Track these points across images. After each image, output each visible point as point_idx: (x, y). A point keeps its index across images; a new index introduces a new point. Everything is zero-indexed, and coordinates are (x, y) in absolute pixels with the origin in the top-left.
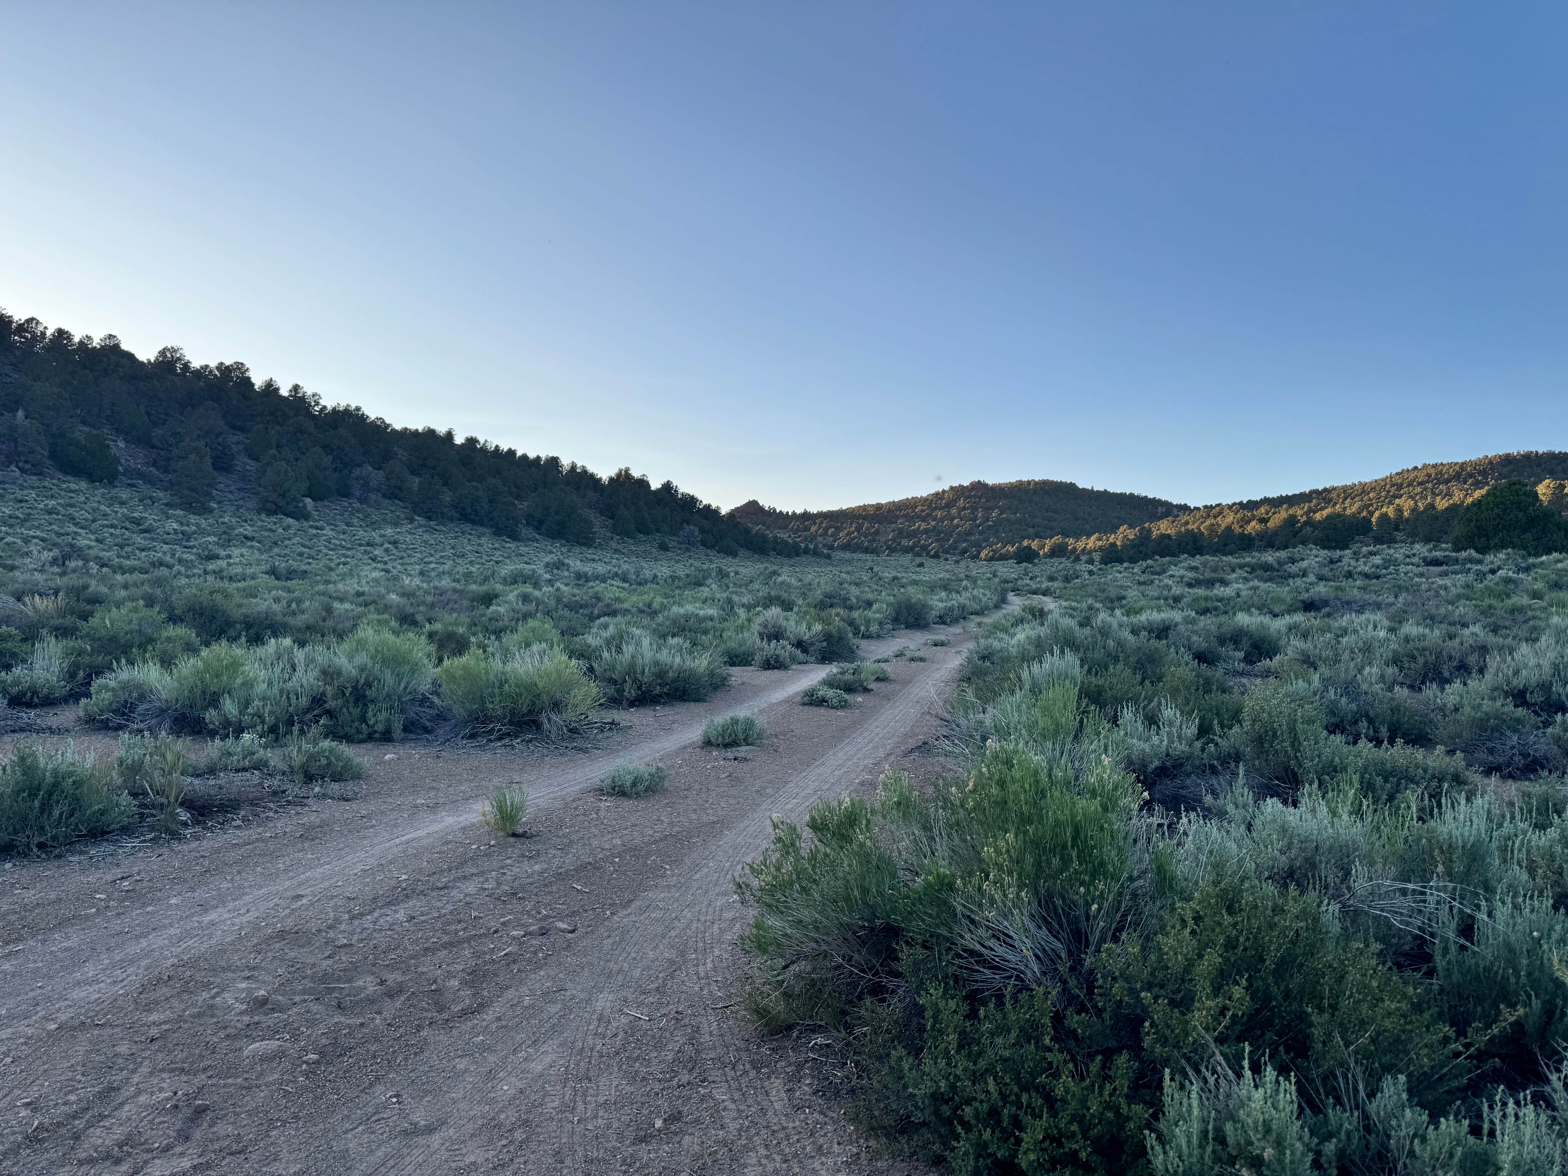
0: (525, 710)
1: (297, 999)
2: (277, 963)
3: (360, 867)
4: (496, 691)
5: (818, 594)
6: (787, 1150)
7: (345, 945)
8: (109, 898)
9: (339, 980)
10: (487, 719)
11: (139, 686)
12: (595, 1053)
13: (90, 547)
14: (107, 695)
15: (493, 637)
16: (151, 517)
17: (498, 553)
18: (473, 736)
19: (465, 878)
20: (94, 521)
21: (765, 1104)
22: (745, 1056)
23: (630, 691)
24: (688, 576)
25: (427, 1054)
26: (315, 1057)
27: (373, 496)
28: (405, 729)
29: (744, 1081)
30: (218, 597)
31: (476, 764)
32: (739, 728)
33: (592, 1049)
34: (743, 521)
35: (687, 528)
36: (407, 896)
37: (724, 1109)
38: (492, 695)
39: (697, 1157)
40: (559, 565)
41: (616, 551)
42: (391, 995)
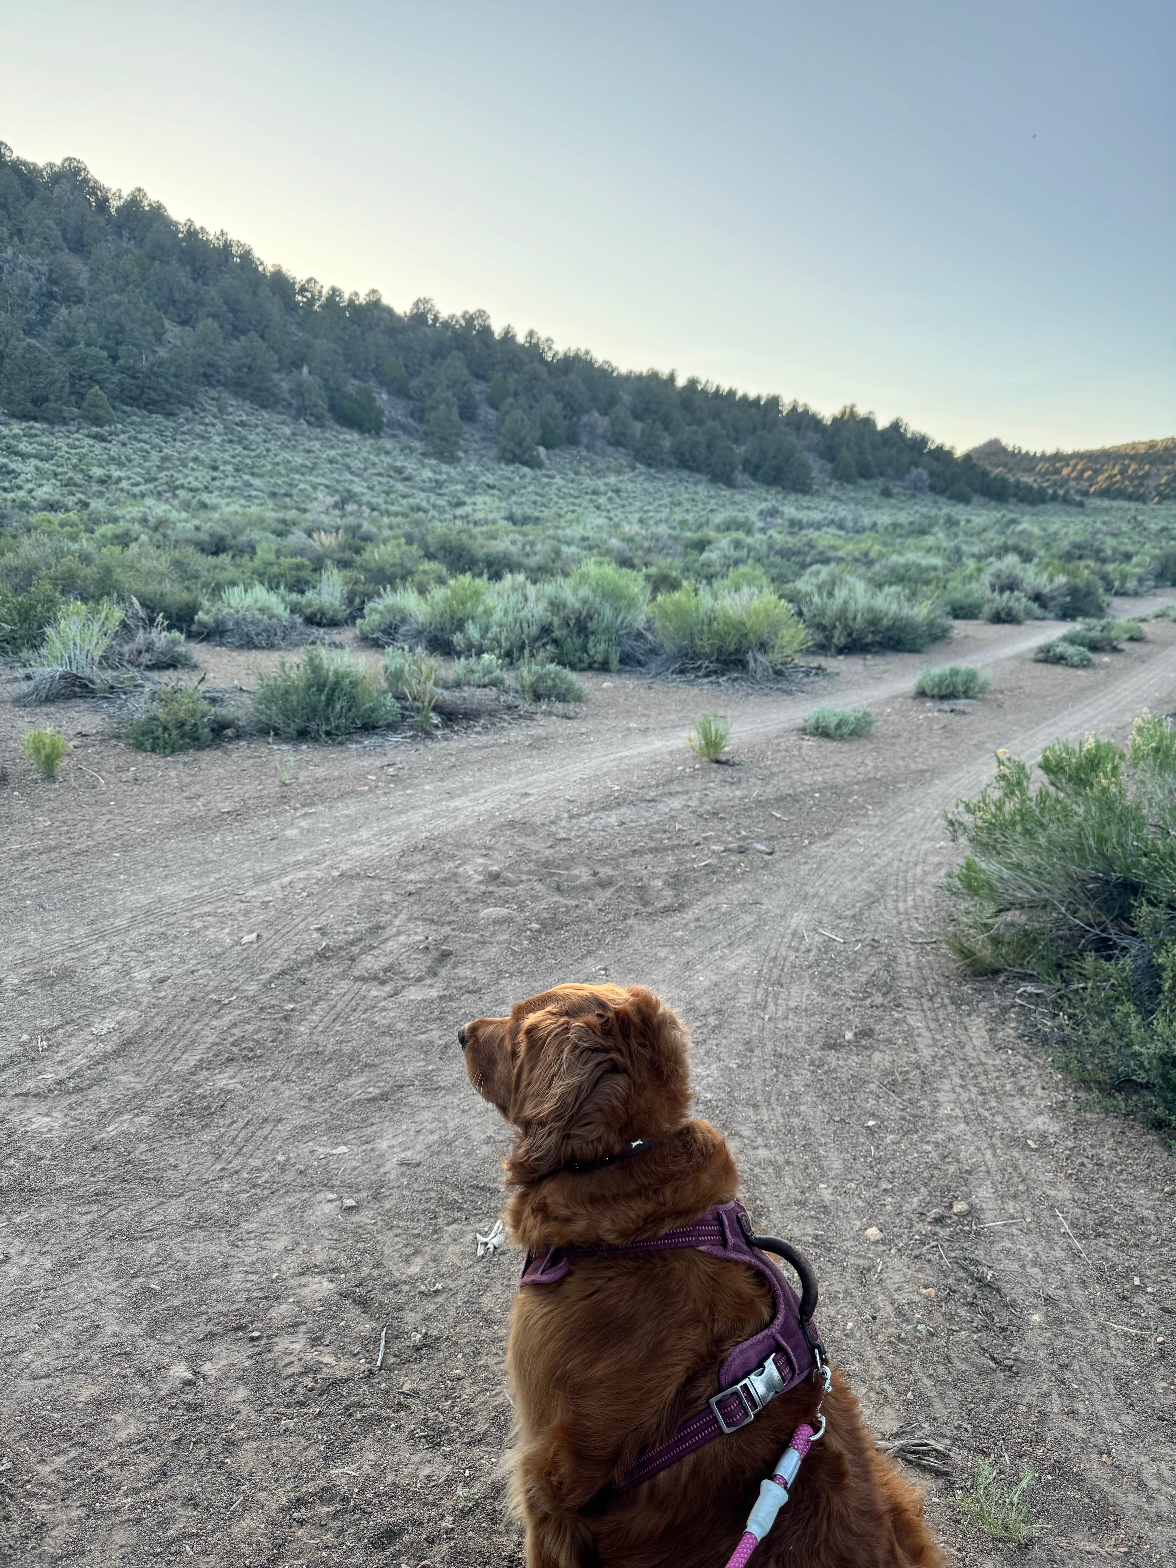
0: (732, 648)
1: (524, 877)
2: (507, 846)
3: (578, 775)
4: (705, 628)
5: (1064, 545)
6: (985, 1084)
7: (564, 839)
8: (378, 780)
9: (558, 867)
10: (696, 656)
11: (401, 611)
12: (788, 964)
13: (363, 494)
14: (376, 617)
15: (704, 582)
16: (410, 466)
17: (713, 501)
18: (682, 672)
19: (671, 794)
20: (365, 469)
21: (963, 1038)
22: (943, 990)
23: (839, 638)
24: (911, 523)
25: (632, 939)
26: (537, 926)
27: (599, 444)
28: (622, 661)
29: (941, 1014)
30: (464, 536)
31: (684, 696)
32: (959, 680)
33: (785, 959)
34: (981, 463)
35: (915, 472)
36: (619, 804)
37: (919, 1035)
38: (701, 632)
39: (887, 1073)
40: (774, 513)
41: (834, 498)
42: (603, 885)
